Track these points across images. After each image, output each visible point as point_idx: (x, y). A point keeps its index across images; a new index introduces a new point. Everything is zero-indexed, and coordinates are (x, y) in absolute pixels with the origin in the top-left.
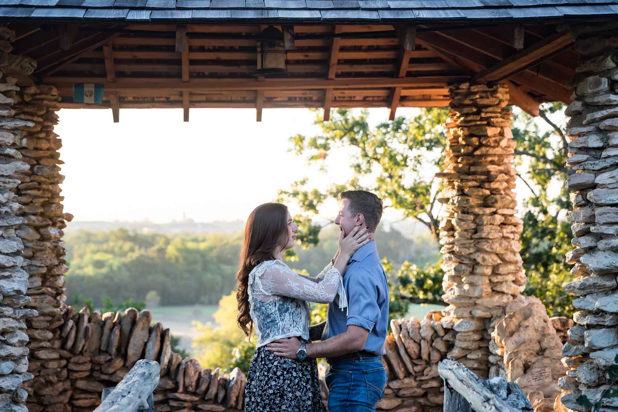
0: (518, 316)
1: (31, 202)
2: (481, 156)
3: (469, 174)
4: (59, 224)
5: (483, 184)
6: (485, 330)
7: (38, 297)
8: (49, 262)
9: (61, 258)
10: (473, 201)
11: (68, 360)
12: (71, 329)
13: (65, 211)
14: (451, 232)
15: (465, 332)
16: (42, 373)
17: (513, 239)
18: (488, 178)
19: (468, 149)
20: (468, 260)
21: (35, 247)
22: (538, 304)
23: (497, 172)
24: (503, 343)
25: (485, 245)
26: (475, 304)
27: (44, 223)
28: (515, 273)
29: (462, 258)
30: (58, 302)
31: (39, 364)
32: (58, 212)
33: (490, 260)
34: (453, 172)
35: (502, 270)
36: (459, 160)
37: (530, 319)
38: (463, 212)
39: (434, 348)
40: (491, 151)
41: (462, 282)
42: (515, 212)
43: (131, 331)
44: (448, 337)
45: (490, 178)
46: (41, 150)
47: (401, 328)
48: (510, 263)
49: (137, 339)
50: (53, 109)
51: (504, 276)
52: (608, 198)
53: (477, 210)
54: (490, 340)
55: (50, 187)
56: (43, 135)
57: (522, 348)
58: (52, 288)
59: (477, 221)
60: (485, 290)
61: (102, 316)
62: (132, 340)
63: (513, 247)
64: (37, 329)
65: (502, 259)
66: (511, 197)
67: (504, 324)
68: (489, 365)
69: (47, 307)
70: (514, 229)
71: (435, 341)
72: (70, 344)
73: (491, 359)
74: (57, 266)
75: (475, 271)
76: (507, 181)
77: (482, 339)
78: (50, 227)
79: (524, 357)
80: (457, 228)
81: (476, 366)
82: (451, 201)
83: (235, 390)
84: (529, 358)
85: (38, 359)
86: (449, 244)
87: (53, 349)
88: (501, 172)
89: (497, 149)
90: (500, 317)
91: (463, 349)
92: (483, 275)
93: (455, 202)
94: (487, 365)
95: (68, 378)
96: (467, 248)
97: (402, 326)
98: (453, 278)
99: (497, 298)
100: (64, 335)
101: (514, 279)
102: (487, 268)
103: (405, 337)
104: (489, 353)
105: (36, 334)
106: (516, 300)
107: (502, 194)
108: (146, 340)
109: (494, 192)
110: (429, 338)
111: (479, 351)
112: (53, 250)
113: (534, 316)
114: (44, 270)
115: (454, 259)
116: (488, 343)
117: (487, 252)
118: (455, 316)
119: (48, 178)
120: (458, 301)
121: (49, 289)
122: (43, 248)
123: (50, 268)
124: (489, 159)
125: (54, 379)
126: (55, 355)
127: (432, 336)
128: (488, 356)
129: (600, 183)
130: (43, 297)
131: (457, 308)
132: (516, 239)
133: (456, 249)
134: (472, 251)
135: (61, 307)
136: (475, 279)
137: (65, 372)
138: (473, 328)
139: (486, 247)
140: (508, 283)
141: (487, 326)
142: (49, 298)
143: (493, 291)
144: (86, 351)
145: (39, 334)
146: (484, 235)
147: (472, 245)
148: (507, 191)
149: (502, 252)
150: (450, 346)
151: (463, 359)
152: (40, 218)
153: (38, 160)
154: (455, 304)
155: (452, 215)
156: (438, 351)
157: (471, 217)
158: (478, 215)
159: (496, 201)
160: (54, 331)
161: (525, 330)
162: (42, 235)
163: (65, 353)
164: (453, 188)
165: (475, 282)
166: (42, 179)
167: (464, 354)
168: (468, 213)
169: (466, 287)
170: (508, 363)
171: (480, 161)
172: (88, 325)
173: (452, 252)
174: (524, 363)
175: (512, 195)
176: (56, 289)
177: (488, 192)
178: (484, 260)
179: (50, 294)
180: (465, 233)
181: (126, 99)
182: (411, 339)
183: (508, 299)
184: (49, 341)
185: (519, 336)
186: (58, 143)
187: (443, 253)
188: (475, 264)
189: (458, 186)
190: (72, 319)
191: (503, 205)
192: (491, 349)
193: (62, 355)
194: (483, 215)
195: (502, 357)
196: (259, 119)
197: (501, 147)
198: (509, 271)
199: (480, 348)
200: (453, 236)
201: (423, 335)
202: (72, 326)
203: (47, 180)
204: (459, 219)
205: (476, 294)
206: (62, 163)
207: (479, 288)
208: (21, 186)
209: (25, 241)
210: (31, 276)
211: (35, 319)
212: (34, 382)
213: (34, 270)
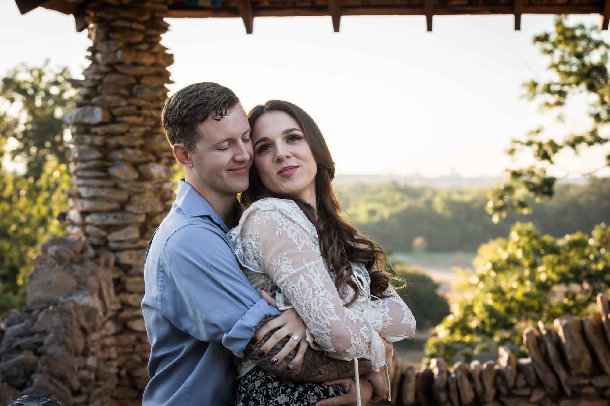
1: (128, 131)
4: (165, 161)
7: (134, 252)
8: (149, 209)
9: (168, 203)
16: (137, 349)
21: (131, 189)
27: (143, 159)
46: (143, 65)
50: (161, 15)
56: (144, 47)
64: (132, 293)
74: (161, 213)
78: (151, 164)
112: (156, 193)
114: (142, 219)
119: (152, 101)
122: (142, 190)
123: (150, 216)
130: (140, 252)
152: (139, 152)
153: (138, 79)
162: (140, 174)
166: (143, 102)
181: (261, 5)
186: (169, 59)
196: (430, 28)
203: (150, 104)
206: (172, 82)
208: (116, 112)
209: (119, 182)
210: (125, 226)
211: (129, 280)
212: (128, 360)
213: (129, 218)
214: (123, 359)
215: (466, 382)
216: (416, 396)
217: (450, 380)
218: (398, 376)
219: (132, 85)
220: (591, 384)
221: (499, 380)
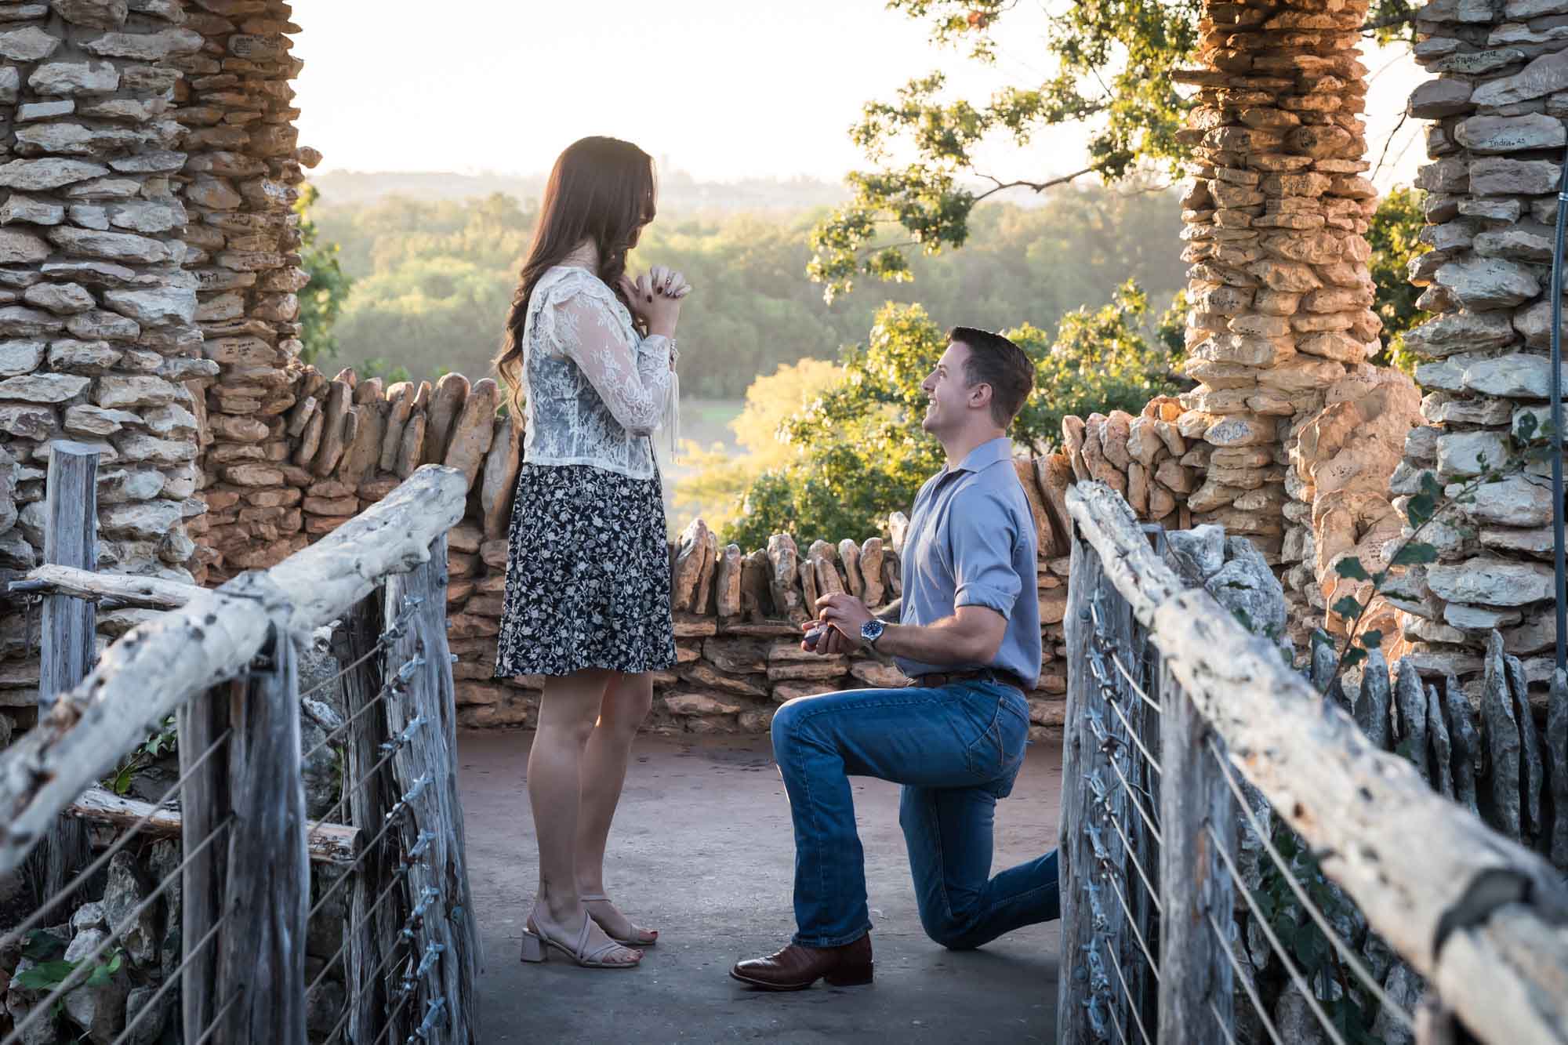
0: (1351, 412)
1: (222, 120)
2: (1280, 33)
3: (1250, 74)
4: (286, 174)
5: (1284, 101)
6: (1278, 444)
7: (234, 341)
8: (261, 262)
9: (292, 252)
10: (1258, 139)
11: (304, 490)
12: (312, 418)
13: (300, 143)
14: (1205, 213)
15: (1230, 447)
16: (242, 517)
17: (1353, 231)
18: (1295, 86)
19: (1249, 16)
20: (1242, 277)
21: (230, 225)
22: (1401, 384)
23: (1318, 71)
24: (1312, 473)
25: (1283, 243)
26: (1258, 382)
27: (251, 170)
28: (1354, 311)
29: (1229, 275)
30: (281, 354)
31: (237, 496)
32: (284, 145)
33: (1293, 279)
34: (1214, 69)
35: (1321, 303)
36: (1229, 42)
37: (1380, 419)
38: (1236, 166)
39: (1158, 484)
40: (1306, 22)
41: (1228, 330)
42: (1358, 167)
43: (452, 428)
44: (1192, 459)
45: (1300, 85)
47: (1084, 436)
48: (1342, 286)
49: (464, 446)
51: (1327, 318)
52: (1498, 139)
53: (1265, 161)
54: (1287, 467)
55: (267, 85)
57: (1355, 483)
58: (268, 321)
59: (1267, 187)
60: (1280, 350)
61: (384, 390)
62: (452, 448)
63: (1352, 250)
64: (232, 416)
65: (1323, 278)
66: (1351, 133)
67: (1318, 430)
68: (1285, 526)
69: (253, 366)
70: (1354, 207)
71: (1162, 466)
72: (308, 452)
73: (1289, 511)
74: (281, 270)
75: (1258, 305)
76: (1343, 94)
77: (1270, 465)
78: (264, 181)
79: (1356, 505)
80: (1220, 202)
81: (1252, 526)
82: (1207, 138)
83: (690, 570)
84: (1368, 508)
85: (235, 484)
86: (1200, 239)
87: (268, 463)
88: (1329, 71)
89: (1319, 17)
90: (1313, 413)
91: (1226, 487)
92: (1276, 313)
93: (1217, 141)
94: (1279, 525)
95: (303, 530)
96: (1240, 250)
97: (1088, 432)
98: (1206, 320)
99: (1307, 368)
100: (295, 431)
101: (1351, 325)
102: (1286, 298)
103: (1092, 455)
104: (1284, 497)
105: (230, 426)
106: (1353, 374)
107: (1327, 125)
108: (486, 449)
109: (1310, 119)
110: (1147, 460)
111: (1261, 492)
112: (272, 234)
113: (1389, 412)
114: (250, 280)
115: (1209, 276)
116: (1284, 475)
117: (1286, 260)
118: (1208, 410)
119: (263, 66)
120: (1216, 375)
121: (262, 324)
122: (249, 228)
123: (263, 276)
124: (1300, 40)
125: (270, 531)
126: (274, 478)
127: (1154, 456)
128: (1282, 503)
129: (1483, 103)
130: (247, 341)
131: (1214, 391)
132: (1359, 231)
133: (1216, 251)
134: (1251, 256)
135: (290, 366)
136: (1258, 323)
137: (296, 518)
138: (1249, 438)
139: (1284, 249)
140: (1337, 334)
141: (1282, 436)
142: (261, 345)
143: (1300, 351)
144: (346, 470)
145: (236, 427)
146: (1280, 220)
147: (1253, 243)
148: (1340, 118)
149: (1321, 262)
150: (1197, 479)
151: (1223, 511)
152: (242, 158)
153: (238, 22)
154: (1211, 382)
155: (1208, 173)
156: (1168, 490)
157: (1254, 178)
158: (1270, 171)
159: (1313, 141)
160: (271, 422)
161: (1364, 444)
162: (245, 198)
163: (297, 473)
164: (1215, 108)
165: (1256, 330)
166: (248, 67)
167: (1227, 500)
168: (1246, 168)
169: (1236, 342)
170: (1318, 519)
171: (1279, 44)
172: (351, 409)
173: (1206, 260)
174: (1356, 520)
175: (1351, 128)
176: (279, 325)
177: (1294, 119)
178: (1279, 278)
179: (264, 337)
180: (1237, 215)
182: (1107, 460)
183: (1335, 372)
184: (260, 444)
185: (1351, 457)
187: (1186, 259)
188: (1258, 288)
189: (1225, 102)
190: (313, 395)
191: (1330, 150)
192: (1289, 487)
193: (291, 478)
194: (1281, 172)
195: (1309, 504)
197: (1331, 13)
198: (1340, 307)
199: (1264, 485)
200: (1210, 221)
201: (1133, 452)
202: (315, 411)
203: (261, 70)
204: (1225, 181)
205: (1259, 359)
206: (296, 29)
207: (1267, 345)
208: (198, 83)
209: (207, 212)
210: (220, 293)
211: (227, 392)
212: (225, 538)
213: (226, 279)
214: (219, 535)
215: (832, 572)
216: (743, 598)
217: (803, 570)
218: (710, 566)
219: (228, 35)
220: (1050, 572)
221: (890, 568)
